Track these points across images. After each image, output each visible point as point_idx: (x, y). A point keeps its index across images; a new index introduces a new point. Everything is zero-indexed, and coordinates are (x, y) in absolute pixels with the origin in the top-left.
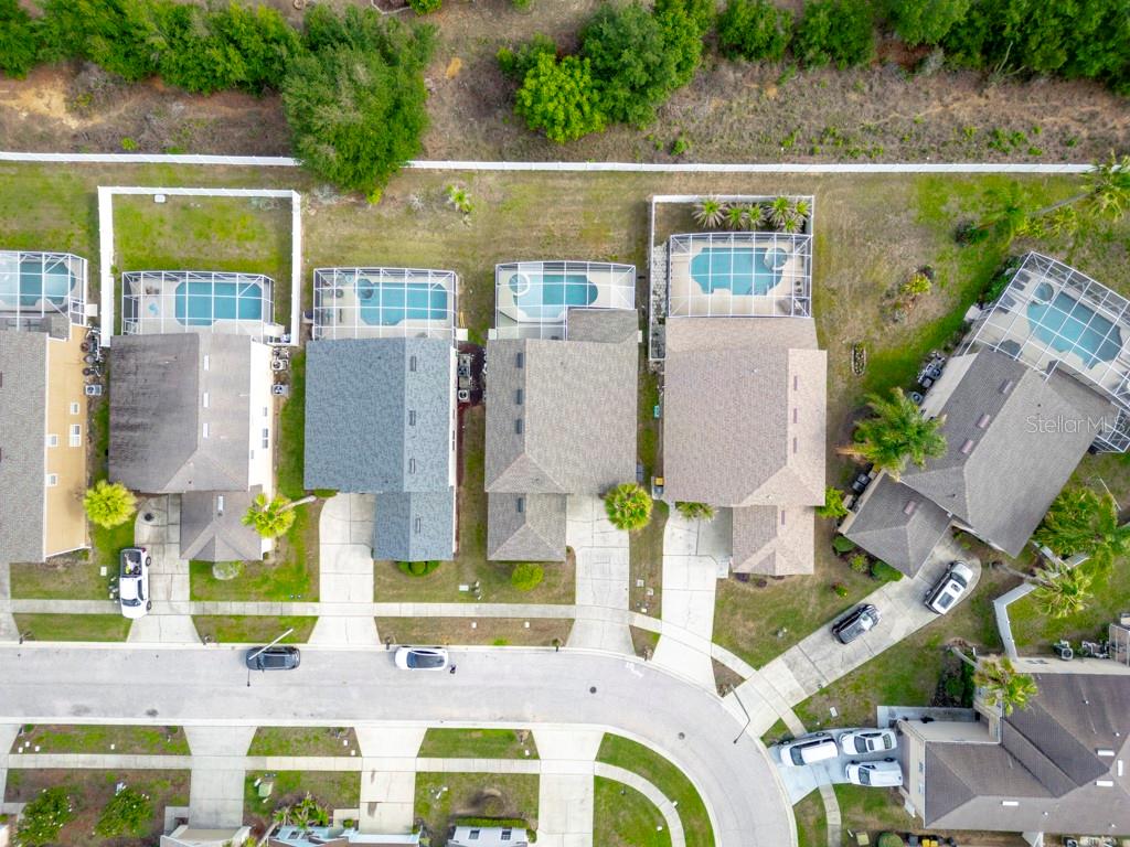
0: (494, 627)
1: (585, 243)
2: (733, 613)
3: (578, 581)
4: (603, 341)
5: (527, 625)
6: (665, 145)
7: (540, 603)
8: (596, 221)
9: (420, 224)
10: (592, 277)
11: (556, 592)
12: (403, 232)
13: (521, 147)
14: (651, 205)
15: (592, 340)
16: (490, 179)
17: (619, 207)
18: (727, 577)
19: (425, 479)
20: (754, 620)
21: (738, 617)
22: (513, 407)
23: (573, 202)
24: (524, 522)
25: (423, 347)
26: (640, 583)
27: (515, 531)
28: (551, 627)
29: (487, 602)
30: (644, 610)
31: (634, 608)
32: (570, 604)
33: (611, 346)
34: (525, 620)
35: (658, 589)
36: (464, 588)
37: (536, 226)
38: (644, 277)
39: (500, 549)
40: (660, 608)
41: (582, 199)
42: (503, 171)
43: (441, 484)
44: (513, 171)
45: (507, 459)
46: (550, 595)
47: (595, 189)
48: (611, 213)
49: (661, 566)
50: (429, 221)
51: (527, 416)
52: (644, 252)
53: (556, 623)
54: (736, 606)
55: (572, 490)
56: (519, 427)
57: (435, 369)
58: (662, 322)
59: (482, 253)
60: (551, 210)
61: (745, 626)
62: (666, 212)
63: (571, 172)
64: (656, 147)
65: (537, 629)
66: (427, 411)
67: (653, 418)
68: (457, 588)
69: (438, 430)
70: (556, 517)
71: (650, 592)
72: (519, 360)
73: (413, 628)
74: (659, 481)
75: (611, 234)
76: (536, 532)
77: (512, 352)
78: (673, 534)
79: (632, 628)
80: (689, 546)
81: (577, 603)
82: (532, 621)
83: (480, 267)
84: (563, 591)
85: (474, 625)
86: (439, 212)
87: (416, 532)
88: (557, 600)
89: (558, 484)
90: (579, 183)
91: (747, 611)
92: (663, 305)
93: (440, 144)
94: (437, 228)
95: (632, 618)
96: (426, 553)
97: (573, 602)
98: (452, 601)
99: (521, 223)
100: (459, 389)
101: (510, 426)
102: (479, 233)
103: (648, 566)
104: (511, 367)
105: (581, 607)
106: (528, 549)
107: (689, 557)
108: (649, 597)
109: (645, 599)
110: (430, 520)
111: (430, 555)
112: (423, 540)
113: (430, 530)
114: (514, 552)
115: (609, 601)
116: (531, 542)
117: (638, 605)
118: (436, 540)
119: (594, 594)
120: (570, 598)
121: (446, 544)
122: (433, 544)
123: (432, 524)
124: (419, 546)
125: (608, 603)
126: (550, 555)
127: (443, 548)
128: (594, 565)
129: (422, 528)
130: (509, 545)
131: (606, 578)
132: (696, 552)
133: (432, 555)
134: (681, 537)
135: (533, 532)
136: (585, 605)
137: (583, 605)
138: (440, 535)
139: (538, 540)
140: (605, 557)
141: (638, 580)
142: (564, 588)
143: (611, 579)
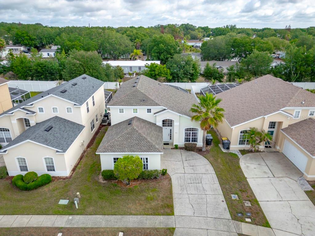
3: (175, 196)
7: (137, 214)
26: (234, 197)
30: (248, 220)
32: (168, 214)
35: (254, 201)
36: (64, 202)
46: (148, 206)
49: (248, 185)
71: (248, 204)
80: (265, 172)
81: (177, 211)
84: (161, 203)
95: (238, 227)
97: (172, 213)
105: (181, 217)
106: (132, 144)
107: (269, 178)
108: (248, 208)
109: (245, 210)
110: (60, 130)
111: (48, 143)
112: (47, 135)
113: (57, 133)
114: (120, 146)
115: (208, 212)
116: (135, 139)
117: (240, 215)
118: (58, 139)
119: (192, 206)
120: (168, 209)
121: (65, 144)
122: (55, 140)
123: (60, 132)
124: (42, 136)
125: (207, 213)
126: (150, 148)
127: (61, 144)
128: (188, 184)
129: (51, 130)
130: (116, 141)
131: (201, 194)
132: (273, 175)
133: (50, 143)
134: (255, 168)
135: (137, 131)
136: (185, 217)
137: (183, 217)
138: (63, 138)
139: (141, 138)
140: (197, 180)
141: (232, 195)
142: (162, 201)
143: (206, 194)
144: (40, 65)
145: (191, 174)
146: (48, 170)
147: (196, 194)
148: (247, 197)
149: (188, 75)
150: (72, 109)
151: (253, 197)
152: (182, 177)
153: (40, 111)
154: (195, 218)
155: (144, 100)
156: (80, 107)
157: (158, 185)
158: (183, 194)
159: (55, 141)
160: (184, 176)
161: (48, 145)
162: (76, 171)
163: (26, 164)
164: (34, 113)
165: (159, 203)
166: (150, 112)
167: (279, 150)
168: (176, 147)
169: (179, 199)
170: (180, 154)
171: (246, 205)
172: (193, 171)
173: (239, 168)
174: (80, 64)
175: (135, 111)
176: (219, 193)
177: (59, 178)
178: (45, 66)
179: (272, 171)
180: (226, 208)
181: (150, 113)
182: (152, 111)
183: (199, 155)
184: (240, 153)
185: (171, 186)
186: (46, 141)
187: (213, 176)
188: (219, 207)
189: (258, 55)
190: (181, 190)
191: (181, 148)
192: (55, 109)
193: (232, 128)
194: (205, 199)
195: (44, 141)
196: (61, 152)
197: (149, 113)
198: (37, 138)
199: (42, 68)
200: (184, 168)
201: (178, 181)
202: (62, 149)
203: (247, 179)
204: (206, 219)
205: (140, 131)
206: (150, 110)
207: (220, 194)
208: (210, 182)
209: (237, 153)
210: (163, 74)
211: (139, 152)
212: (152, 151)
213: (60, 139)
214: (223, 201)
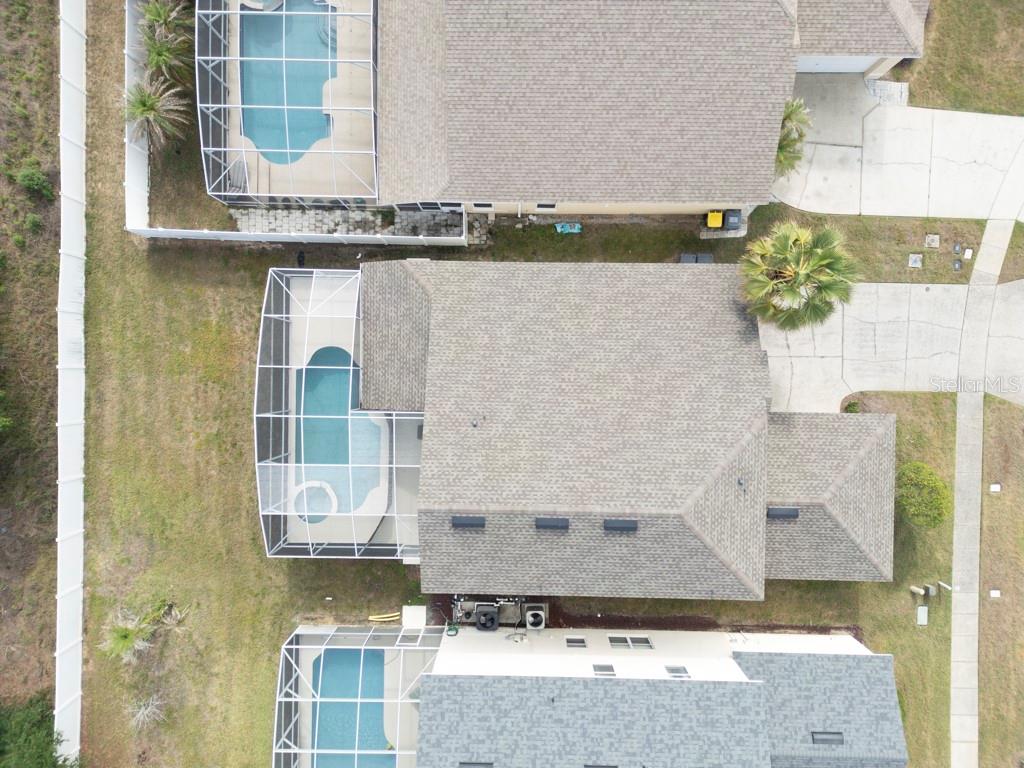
0: (1000, 557)
1: (232, 373)
2: (977, 74)
3: (910, 386)
4: (424, 334)
5: (995, 488)
6: (35, 210)
7: (951, 464)
8: (188, 350)
9: (196, 703)
10: (299, 359)
11: (931, 432)
12: (211, 735)
13: (37, 502)
14: (154, 240)
15: (423, 359)
16: (103, 563)
17: (160, 304)
18: (905, 86)
19: (740, 742)
20: (995, 31)
21: (985, 62)
22: (573, 537)
23: (149, 396)
24: (821, 506)
25: (438, 744)
26: (914, 262)
27: (837, 526)
28: (1000, 441)
29: (949, 570)
30: (968, 254)
31: (961, 273)
32: (954, 402)
33: (437, 317)
34: (985, 493)
35: (928, 225)
37: (198, 470)
38: (301, 253)
39: (871, 555)
40: (966, 221)
41: (143, 379)
42: (87, 537)
43: (748, 701)
44: (86, 516)
45: (693, 553)
46: (937, 443)
47: (123, 353)
48: (171, 320)
49: (882, 219)
50: (189, 684)
51: (598, 509)
52: (251, 253)
53: (993, 431)
54: (964, 68)
55: (759, 402)
56: (621, 527)
57: (487, 712)
58: (388, 216)
59: (252, 575)
60: (166, 439)
61: (1005, 49)
62: (170, 208)
63: (87, 399)
64: (37, 228)
65: (1006, 470)
66: (584, 734)
67: (581, 235)
68: (922, 630)
69: (625, 708)
70: (801, 434)
71: (934, 241)
72: (468, 524)
73: (1001, 717)
74: (715, 221)
75: (214, 319)
76: (840, 481)
77: (450, 541)
78: (818, 194)
79: (1003, 278)
80: (843, 161)
82: (987, 478)
83: (281, 580)
84: (930, 418)
85: (995, 594)
86: (170, 663)
87: (842, 742)
88: (948, 428)
89: (748, 436)
90: (111, 383)
91: (975, 46)
92: (357, 216)
93: (34, 661)
94: (202, 667)
95: (984, 279)
96: (884, 717)
97: (952, 396)
98: (947, 639)
99: (192, 499)
100: (522, 625)
101: (620, 545)
102: (213, 584)
103: (881, 245)
104: (481, 542)
108: (945, 244)
109: (948, 253)
110: (813, 709)
112: (857, 726)
117: (956, 266)
121: (860, 671)
122: (863, 702)
123: (820, 705)
125: (954, 328)
126: (884, 449)
127: (868, 677)
128: (878, 355)
131: (906, 330)
133: (885, 703)
138: (842, 686)
140: (864, 332)
141: (910, 266)
142: (923, 414)
143: (906, 319)
145: (845, 343)
147: (908, 342)
159: (866, 699)
160: (852, 360)
171: (937, 245)
179: (837, 142)
180: (945, 289)
185: (884, 392)
188: (941, 302)
190: (896, 373)
194: (921, 324)
195: (888, 719)
198: (887, 744)
200: (823, 357)
201: (869, 376)
203: (863, 214)
204: (967, 332)
208: (872, 303)
213: (851, 691)
214: (927, 289)
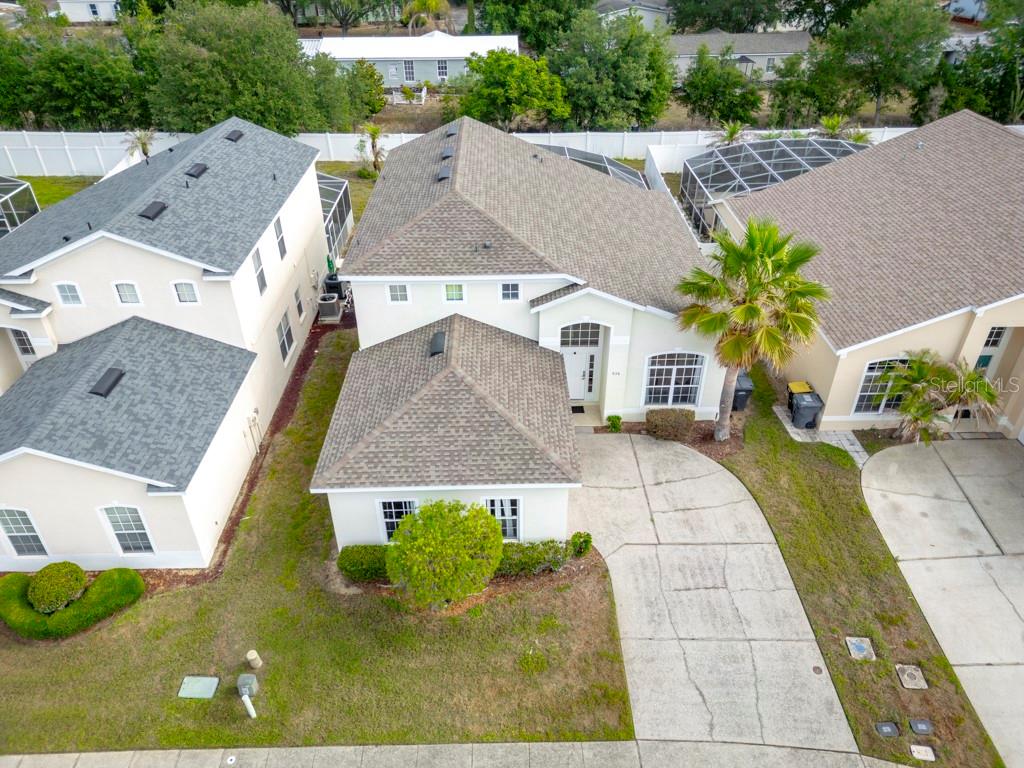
3: (630, 648)
22: (431, 168)
26: (860, 648)
30: (923, 753)
31: (876, 739)
35: (937, 667)
46: (530, 699)
49: (906, 592)
51: (461, 162)
71: (913, 680)
80: (964, 533)
81: (641, 728)
84: (578, 685)
97: (625, 731)
103: (863, 594)
104: (432, 145)
105: (661, 745)
106: (452, 448)
107: (983, 560)
108: (916, 699)
109: (905, 708)
110: (153, 385)
111: (107, 452)
112: (104, 414)
113: (142, 402)
114: (405, 458)
115: (765, 720)
116: (463, 422)
117: (887, 729)
118: (152, 430)
119: (701, 694)
120: (608, 713)
121: (180, 448)
122: (136, 434)
123: (156, 394)
124: (83, 423)
125: (762, 727)
126: (526, 463)
127: (166, 452)
128: (674, 594)
129: (117, 389)
130: (389, 434)
131: (729, 636)
132: (998, 546)
133: (119, 454)
134: (924, 515)
135: (470, 389)
136: (678, 745)
137: (671, 747)
138: (170, 423)
139: (487, 418)
140: (707, 572)
141: (848, 638)
142: (583, 672)
143: (749, 637)
144: (62, 65)
145: (682, 547)
146: (126, 549)
147: (709, 639)
148: (909, 645)
149: (628, 99)
150: (196, 287)
151: (931, 648)
152: (648, 562)
153: (65, 298)
154: (718, 748)
155: (485, 247)
156: (228, 282)
157: (559, 602)
158: (661, 639)
159: (137, 438)
160: (657, 555)
161: (108, 465)
162: (236, 545)
163: (32, 529)
164: (41, 305)
165: (570, 681)
166: (515, 296)
167: (1005, 427)
168: (614, 425)
169: (648, 662)
170: (632, 454)
171: (909, 684)
172: (687, 532)
173: (863, 512)
174: (216, 63)
175: (455, 294)
176: (797, 634)
177: (170, 578)
178: (81, 68)
179: (988, 524)
180: (832, 704)
181: (515, 301)
182: (521, 291)
183: (703, 457)
184: (858, 447)
185: (612, 603)
186: (101, 444)
187: (767, 553)
188: (805, 697)
189: (896, 12)
190: (649, 623)
191: (633, 429)
192: (126, 292)
193: (839, 353)
194: (748, 661)
195: (94, 447)
196: (169, 490)
197: (511, 302)
198: (60, 433)
199: (69, 78)
200: (652, 520)
201: (637, 580)
202: (170, 476)
203: (899, 564)
204: (763, 754)
205: (481, 389)
206: (515, 287)
207: (801, 637)
208: (759, 582)
209: (848, 447)
210: (535, 95)
211: (486, 482)
212: (537, 475)
213: (158, 428)
214: (817, 670)
